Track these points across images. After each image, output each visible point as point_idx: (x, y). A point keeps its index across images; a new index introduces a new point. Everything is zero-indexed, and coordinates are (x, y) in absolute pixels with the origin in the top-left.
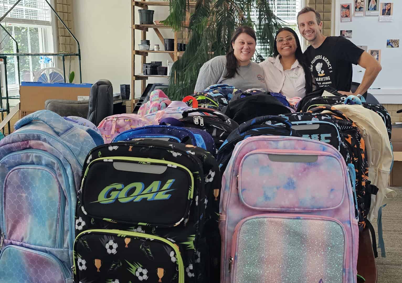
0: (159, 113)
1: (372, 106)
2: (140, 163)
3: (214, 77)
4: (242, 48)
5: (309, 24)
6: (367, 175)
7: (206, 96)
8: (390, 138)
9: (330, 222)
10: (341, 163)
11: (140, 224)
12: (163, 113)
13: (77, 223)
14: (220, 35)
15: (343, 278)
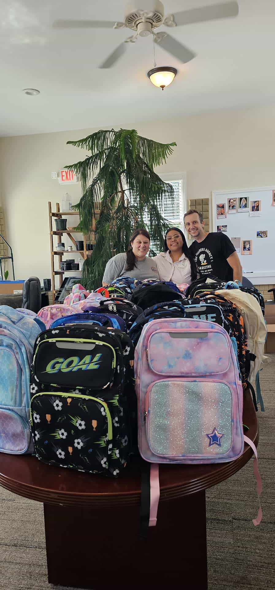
0: (81, 303)
1: (248, 289)
2: (75, 342)
3: (117, 270)
4: (140, 247)
5: (193, 223)
6: (246, 345)
7: (115, 287)
8: (264, 314)
9: (220, 383)
10: (226, 337)
11: (77, 387)
12: (85, 302)
13: (31, 388)
14: (120, 236)
15: (232, 427)
